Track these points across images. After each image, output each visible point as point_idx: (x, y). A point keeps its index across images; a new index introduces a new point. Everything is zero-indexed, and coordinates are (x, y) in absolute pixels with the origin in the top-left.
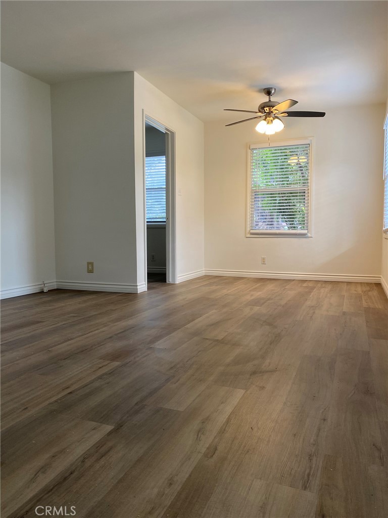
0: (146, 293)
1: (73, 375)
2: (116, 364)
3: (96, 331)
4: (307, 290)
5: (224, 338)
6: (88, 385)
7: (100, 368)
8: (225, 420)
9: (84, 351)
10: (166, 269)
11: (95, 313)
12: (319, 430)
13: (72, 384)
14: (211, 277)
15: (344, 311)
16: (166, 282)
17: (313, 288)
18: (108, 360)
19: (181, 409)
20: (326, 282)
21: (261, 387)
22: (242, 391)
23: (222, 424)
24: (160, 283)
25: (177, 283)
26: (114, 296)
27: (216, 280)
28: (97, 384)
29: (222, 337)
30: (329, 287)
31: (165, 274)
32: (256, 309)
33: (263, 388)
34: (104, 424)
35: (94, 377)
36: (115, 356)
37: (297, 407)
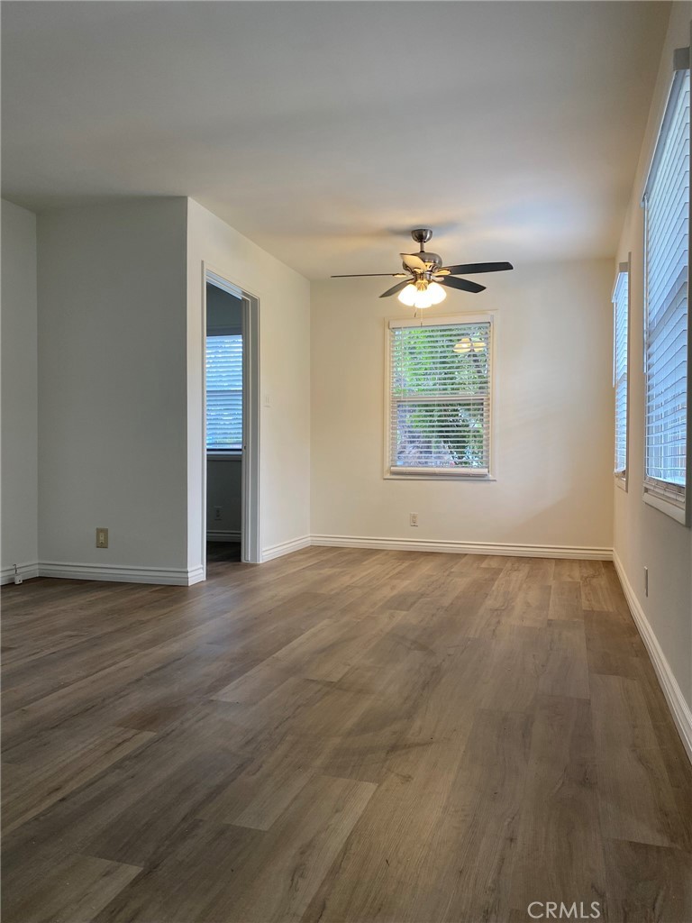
0: (205, 584)
1: (68, 761)
2: (148, 735)
3: (113, 668)
4: (487, 576)
5: (342, 678)
6: (96, 782)
7: (120, 744)
8: (341, 847)
9: (89, 709)
10: (240, 534)
11: (110, 630)
12: (502, 860)
13: (66, 781)
14: (322, 549)
15: (550, 617)
16: (240, 560)
17: (498, 571)
18: (133, 728)
19: (264, 827)
20: (520, 559)
21: (404, 777)
22: (372, 787)
23: (336, 856)
24: (231, 564)
25: (261, 562)
26: (144, 593)
27: (330, 555)
28: (112, 779)
29: (340, 676)
30: (525, 569)
31: (239, 544)
32: (401, 615)
33: (407, 779)
34: (125, 862)
35: (107, 765)
36: (146, 720)
37: (466, 816)
